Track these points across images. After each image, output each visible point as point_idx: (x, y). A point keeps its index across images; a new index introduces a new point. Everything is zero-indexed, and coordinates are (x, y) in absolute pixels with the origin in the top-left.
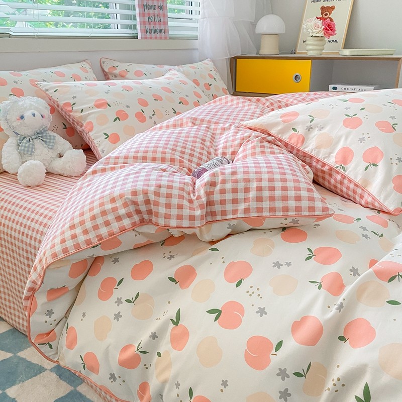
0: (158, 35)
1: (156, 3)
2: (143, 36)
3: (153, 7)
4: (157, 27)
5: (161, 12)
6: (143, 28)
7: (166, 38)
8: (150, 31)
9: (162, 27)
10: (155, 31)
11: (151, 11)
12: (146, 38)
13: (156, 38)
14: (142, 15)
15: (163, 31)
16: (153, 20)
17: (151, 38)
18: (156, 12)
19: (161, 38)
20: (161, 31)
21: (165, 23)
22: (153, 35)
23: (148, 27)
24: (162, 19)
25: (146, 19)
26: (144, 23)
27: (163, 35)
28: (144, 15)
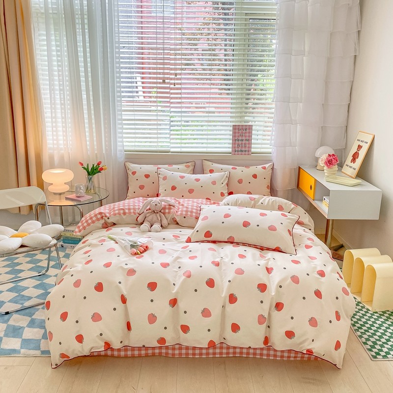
0: (243, 153)
1: (244, 138)
2: (233, 153)
3: (242, 140)
4: (243, 149)
5: (247, 142)
6: (234, 149)
7: (248, 155)
8: (238, 151)
9: (247, 149)
10: (241, 151)
11: (240, 142)
12: (235, 154)
13: (241, 154)
14: (233, 144)
15: (247, 151)
16: (241, 146)
17: (238, 154)
18: (244, 142)
19: (245, 154)
20: (245, 151)
21: (250, 147)
22: (240, 153)
23: (237, 149)
24: (247, 146)
25: (237, 146)
26: (235, 147)
27: (247, 153)
28: (235, 144)
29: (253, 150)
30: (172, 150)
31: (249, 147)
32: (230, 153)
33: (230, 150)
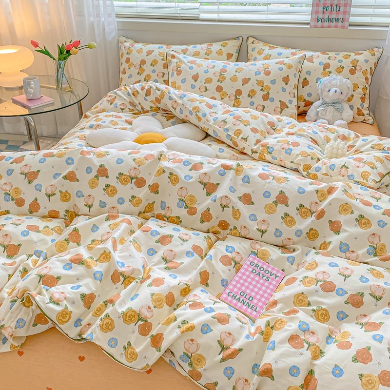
0: (333, 24)
2: (313, 24)
4: (334, 16)
5: (343, 2)
6: (315, 16)
7: (343, 27)
8: (323, 20)
9: (341, 16)
10: (330, 20)
11: (328, 2)
12: (316, 27)
13: (329, 27)
14: (315, 5)
15: (341, 20)
16: (329, 9)
17: (322, 27)
19: (336, 27)
20: (337, 20)
22: (326, 24)
23: (321, 16)
24: (342, 9)
25: (321, 9)
26: (317, 12)
27: (340, 24)
28: (318, 5)
29: (352, 19)
30: (203, 16)
31: (345, 13)
32: (308, 24)
33: (307, 18)
